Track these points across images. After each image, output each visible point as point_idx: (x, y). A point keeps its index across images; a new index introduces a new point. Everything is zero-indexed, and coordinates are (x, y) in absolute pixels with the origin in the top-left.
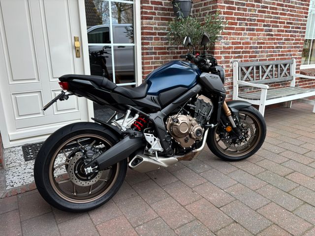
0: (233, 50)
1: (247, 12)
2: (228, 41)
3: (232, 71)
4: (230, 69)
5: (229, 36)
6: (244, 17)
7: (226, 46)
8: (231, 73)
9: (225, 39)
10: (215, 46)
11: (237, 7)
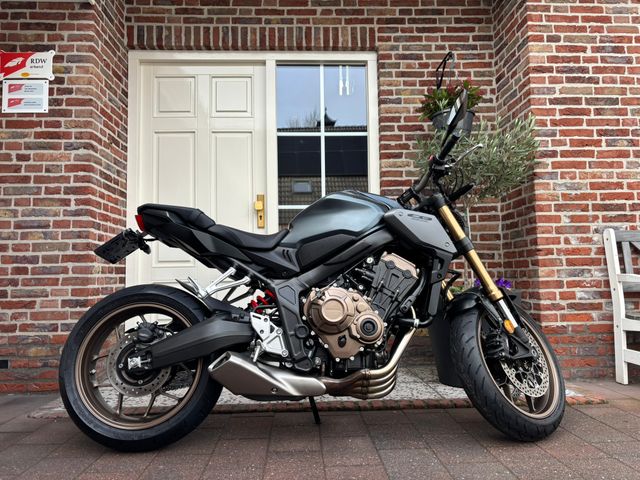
0: (599, 202)
1: (629, 116)
2: (577, 180)
3: (602, 251)
4: (594, 248)
5: (577, 171)
6: (621, 127)
7: (574, 192)
8: (602, 257)
9: (567, 176)
10: (537, 192)
11: (592, 108)
